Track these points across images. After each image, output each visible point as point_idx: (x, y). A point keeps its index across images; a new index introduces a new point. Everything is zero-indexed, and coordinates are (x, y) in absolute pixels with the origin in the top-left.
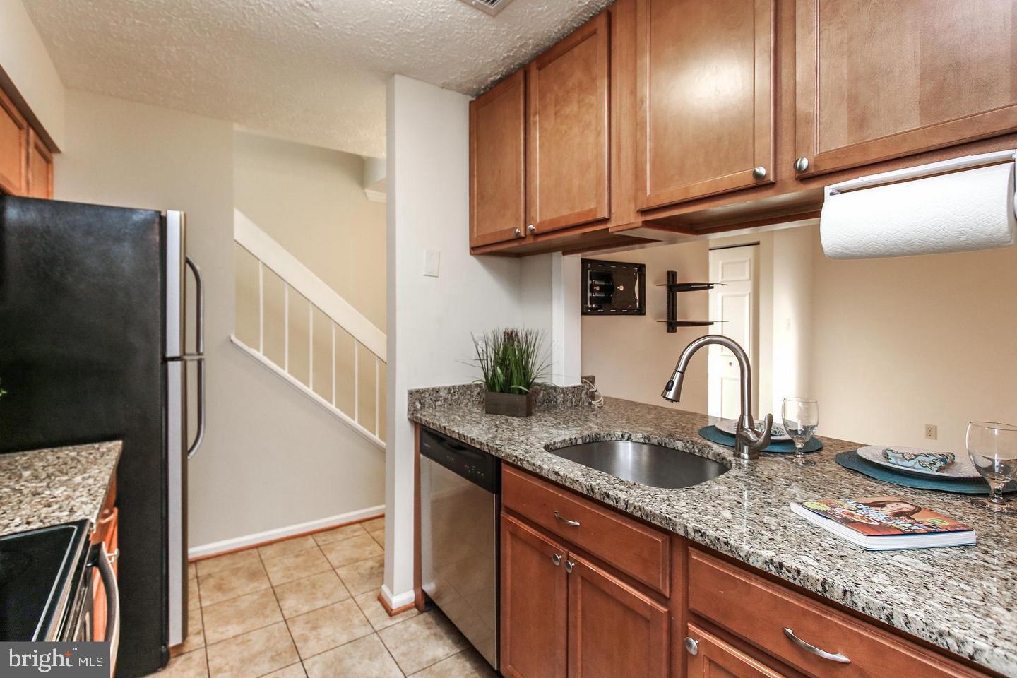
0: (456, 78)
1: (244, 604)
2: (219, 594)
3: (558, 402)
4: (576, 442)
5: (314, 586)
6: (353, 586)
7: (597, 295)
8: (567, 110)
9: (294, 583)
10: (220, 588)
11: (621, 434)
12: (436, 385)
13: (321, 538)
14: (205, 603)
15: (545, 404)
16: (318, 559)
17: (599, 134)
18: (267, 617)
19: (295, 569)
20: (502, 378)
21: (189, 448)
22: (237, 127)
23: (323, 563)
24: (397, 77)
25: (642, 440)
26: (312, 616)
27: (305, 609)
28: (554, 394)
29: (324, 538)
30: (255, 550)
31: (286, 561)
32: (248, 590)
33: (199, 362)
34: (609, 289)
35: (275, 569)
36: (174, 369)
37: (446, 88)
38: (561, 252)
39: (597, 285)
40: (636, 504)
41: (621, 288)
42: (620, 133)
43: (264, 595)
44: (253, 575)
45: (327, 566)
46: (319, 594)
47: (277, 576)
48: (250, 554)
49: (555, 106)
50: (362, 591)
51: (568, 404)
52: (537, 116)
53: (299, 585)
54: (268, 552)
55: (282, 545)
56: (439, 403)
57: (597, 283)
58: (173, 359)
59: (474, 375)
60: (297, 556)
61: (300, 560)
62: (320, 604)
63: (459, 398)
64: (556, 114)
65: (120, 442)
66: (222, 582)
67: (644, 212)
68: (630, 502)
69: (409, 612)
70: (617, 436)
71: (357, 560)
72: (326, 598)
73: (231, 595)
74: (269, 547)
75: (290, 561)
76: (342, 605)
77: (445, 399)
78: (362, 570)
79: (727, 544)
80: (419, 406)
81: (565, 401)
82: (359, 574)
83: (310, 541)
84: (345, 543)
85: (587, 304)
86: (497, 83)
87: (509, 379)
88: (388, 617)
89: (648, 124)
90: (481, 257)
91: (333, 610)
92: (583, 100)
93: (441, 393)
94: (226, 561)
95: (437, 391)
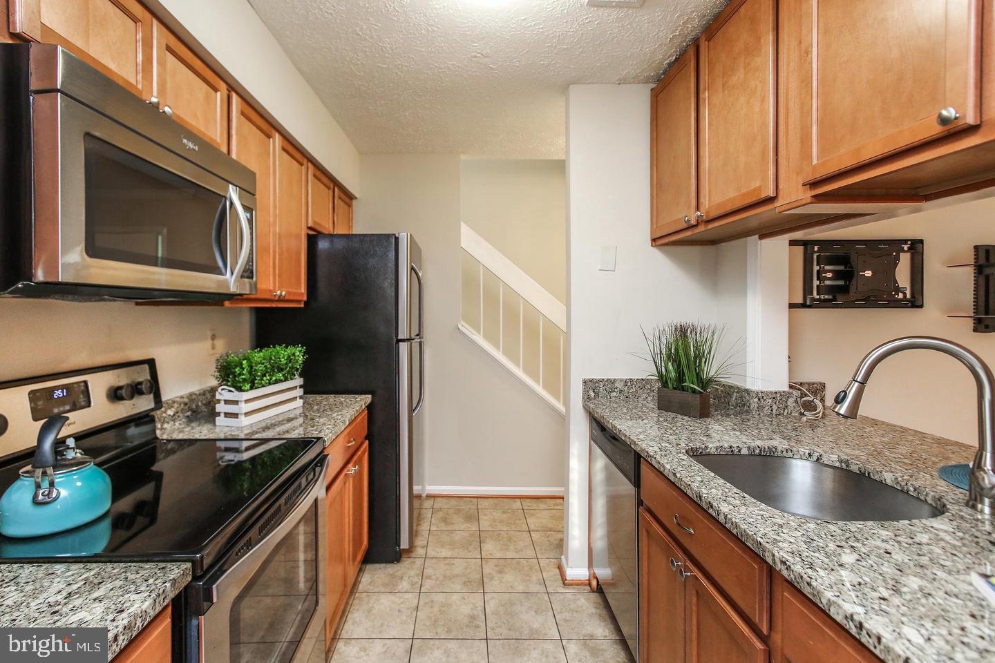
0: (628, 72)
1: (457, 537)
2: (443, 524)
3: (752, 407)
4: (739, 451)
5: (510, 540)
6: (541, 549)
7: (828, 283)
8: (734, 79)
9: (496, 533)
10: (445, 520)
11: (807, 452)
12: (612, 377)
13: (527, 503)
14: (433, 528)
15: (738, 408)
16: (520, 519)
17: (763, 100)
18: (470, 552)
19: (499, 522)
20: (673, 374)
21: (414, 407)
22: (463, 157)
23: (522, 523)
24: (571, 86)
25: (837, 464)
26: (502, 562)
27: (498, 555)
28: (747, 398)
29: (529, 504)
30: (476, 499)
31: (494, 514)
32: (462, 527)
33: (420, 344)
34: (847, 275)
35: (485, 518)
36: (404, 347)
37: (623, 83)
38: (757, 236)
39: (827, 271)
40: (733, 519)
41: (868, 274)
42: (787, 95)
43: (472, 535)
44: (469, 518)
45: (525, 527)
46: (512, 547)
47: (485, 524)
48: (471, 501)
49: (723, 77)
50: (547, 556)
51: (766, 410)
52: (707, 92)
53: (499, 535)
54: (484, 503)
55: (495, 500)
56: (614, 394)
57: (827, 268)
58: (403, 341)
59: (645, 369)
60: (504, 512)
61: (505, 516)
62: (510, 555)
63: (636, 391)
64: (723, 86)
65: (370, 396)
66: (447, 516)
67: (814, 184)
68: (729, 516)
69: (582, 587)
70: (802, 453)
71: (551, 530)
72: (516, 552)
73: (449, 528)
74: (486, 500)
75: (498, 515)
76: (527, 561)
77: (621, 391)
78: (552, 539)
79: (809, 584)
80: (593, 395)
81: (761, 408)
82: (549, 541)
83: (518, 504)
84: (546, 512)
85: (812, 294)
86: (671, 65)
87: (680, 377)
88: (562, 584)
89: (815, 78)
90: (662, 247)
91: (518, 563)
92: (749, 64)
93: (616, 385)
94: (454, 502)
95: (613, 382)
